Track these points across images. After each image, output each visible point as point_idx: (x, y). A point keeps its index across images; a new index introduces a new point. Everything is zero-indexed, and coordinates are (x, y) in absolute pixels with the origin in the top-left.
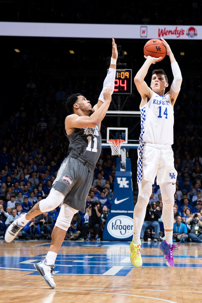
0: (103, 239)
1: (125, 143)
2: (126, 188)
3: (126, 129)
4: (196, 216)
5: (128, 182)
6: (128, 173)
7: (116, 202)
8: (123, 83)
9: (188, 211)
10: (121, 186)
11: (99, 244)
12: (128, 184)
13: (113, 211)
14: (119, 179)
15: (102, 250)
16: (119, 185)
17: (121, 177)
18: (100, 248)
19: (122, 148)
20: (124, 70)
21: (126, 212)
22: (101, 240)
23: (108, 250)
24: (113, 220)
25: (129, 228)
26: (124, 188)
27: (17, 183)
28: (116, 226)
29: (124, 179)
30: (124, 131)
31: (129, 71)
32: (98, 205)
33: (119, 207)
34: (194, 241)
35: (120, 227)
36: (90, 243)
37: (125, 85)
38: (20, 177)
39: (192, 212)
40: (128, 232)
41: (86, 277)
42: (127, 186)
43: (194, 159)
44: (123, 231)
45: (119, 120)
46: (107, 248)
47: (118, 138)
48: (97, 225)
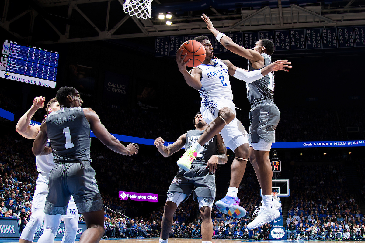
1: (278, 194)
3: (279, 188)
4: (312, 228)
5: (280, 212)
7: (275, 222)
8: (277, 167)
9: (308, 226)
13: (273, 226)
19: (278, 196)
20: (277, 161)
21: (280, 226)
22: (269, 239)
24: (273, 230)
25: (281, 234)
28: (275, 233)
30: (278, 189)
31: (279, 162)
33: (276, 224)
34: (311, 239)
35: (277, 233)
37: (278, 168)
39: (310, 226)
43: (310, 202)
44: (278, 235)
45: (275, 184)
47: (275, 192)
48: (266, 233)
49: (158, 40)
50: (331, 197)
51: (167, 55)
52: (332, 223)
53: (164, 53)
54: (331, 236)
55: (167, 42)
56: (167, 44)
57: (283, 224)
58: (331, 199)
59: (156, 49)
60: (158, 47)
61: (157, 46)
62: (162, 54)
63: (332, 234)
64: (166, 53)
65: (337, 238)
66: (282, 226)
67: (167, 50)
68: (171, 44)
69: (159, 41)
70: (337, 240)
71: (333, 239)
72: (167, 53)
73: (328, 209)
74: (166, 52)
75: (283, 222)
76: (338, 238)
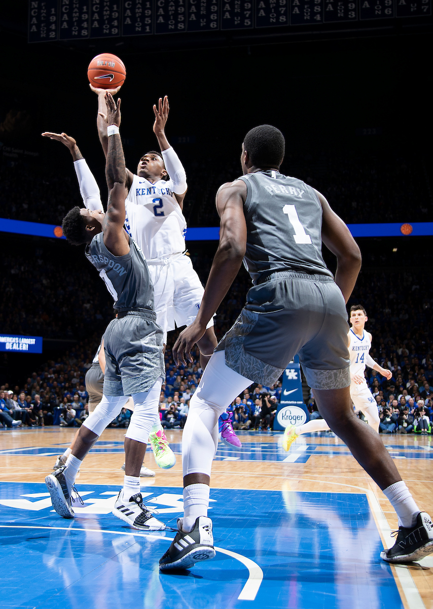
0: (274, 428)
2: (295, 380)
5: (296, 373)
6: (296, 364)
7: (286, 393)
10: (290, 378)
11: (270, 433)
12: (296, 376)
13: (282, 402)
14: (287, 371)
15: (274, 439)
16: (288, 376)
17: (290, 369)
18: (273, 437)
21: (295, 402)
22: (272, 430)
23: (280, 439)
24: (283, 411)
25: (298, 418)
26: (292, 380)
27: (190, 376)
28: (286, 417)
29: (293, 371)
32: (269, 396)
33: (288, 398)
35: (291, 418)
36: (262, 433)
38: (194, 371)
40: (298, 423)
41: (259, 462)
42: (296, 378)
44: (293, 421)
46: (278, 437)
49: (33, 3)
50: (406, 342)
51: (55, 38)
52: (408, 397)
53: (48, 34)
54: (405, 425)
55: (53, 10)
56: (53, 12)
57: (303, 398)
58: (408, 347)
59: (31, 26)
60: (34, 20)
61: (32, 17)
62: (43, 35)
63: (406, 421)
64: (52, 35)
65: (419, 428)
66: (301, 402)
67: (53, 27)
68: (63, 13)
69: (36, 6)
70: (419, 434)
71: (410, 431)
72: (56, 34)
73: (399, 368)
74: (53, 31)
75: (302, 393)
76: (423, 430)
